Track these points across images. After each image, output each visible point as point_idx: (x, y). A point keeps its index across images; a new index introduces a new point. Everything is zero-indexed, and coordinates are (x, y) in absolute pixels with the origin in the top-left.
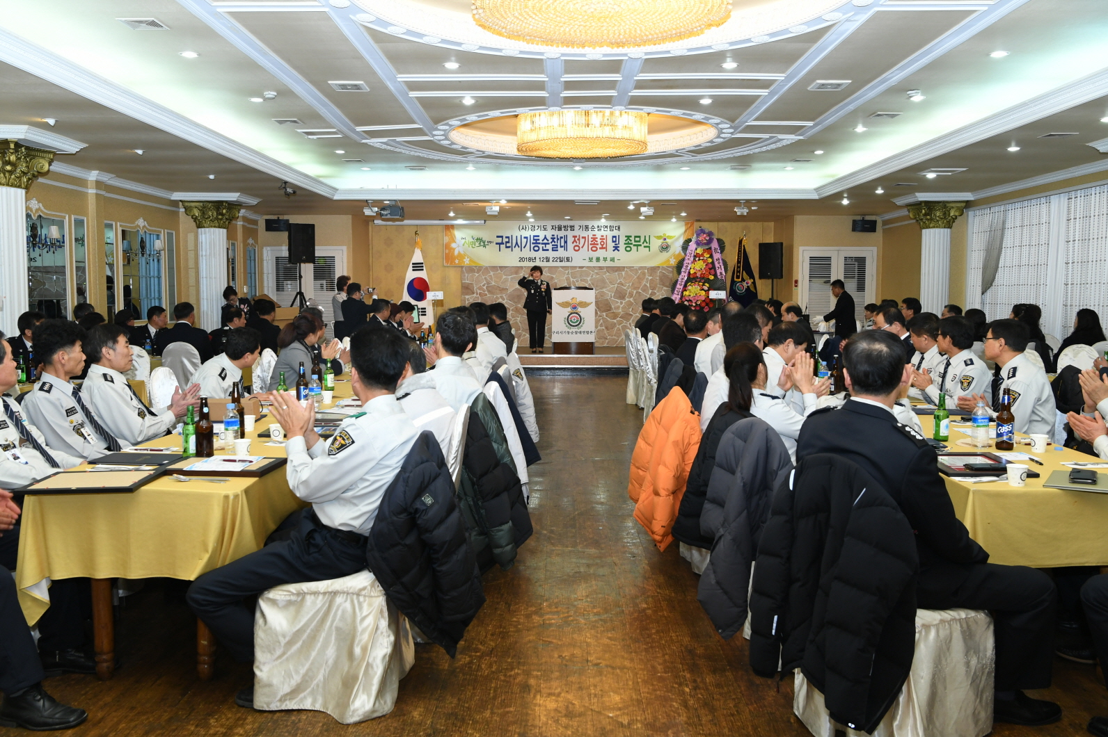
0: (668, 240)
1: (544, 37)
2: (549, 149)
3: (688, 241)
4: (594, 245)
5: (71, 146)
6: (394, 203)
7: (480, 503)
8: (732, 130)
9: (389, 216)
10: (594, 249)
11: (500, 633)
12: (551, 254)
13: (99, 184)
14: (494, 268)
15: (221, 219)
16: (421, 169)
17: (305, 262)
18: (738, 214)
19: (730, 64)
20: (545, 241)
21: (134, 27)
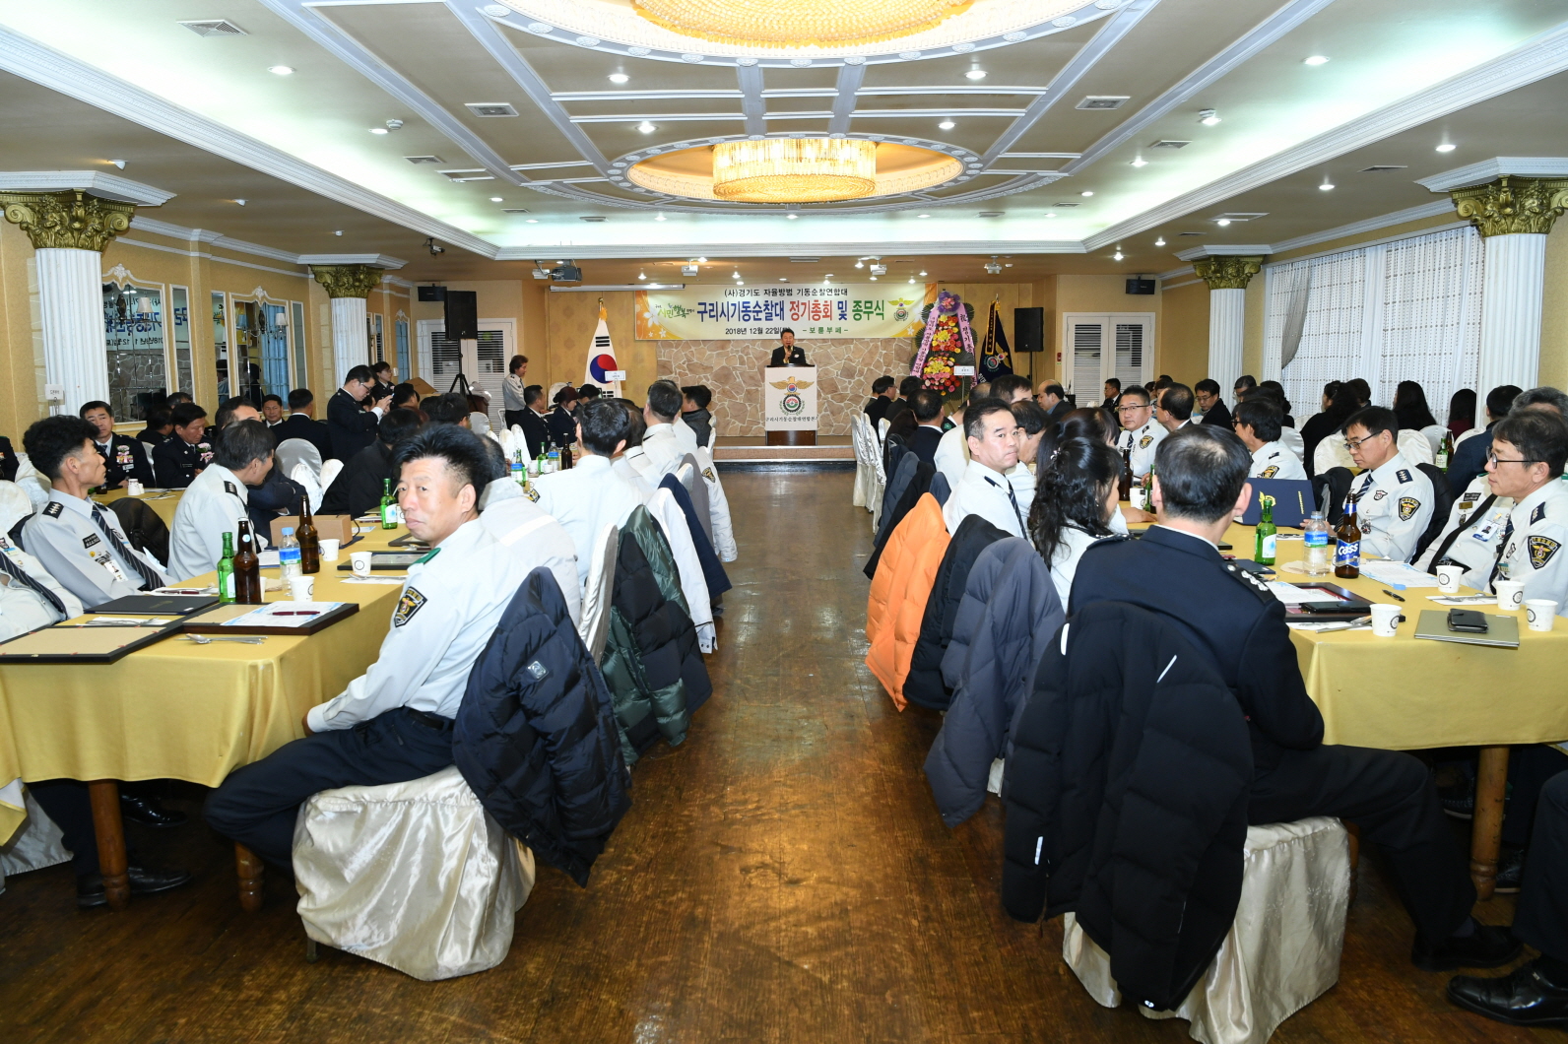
0: (905, 306)
1: (731, 32)
2: (754, 191)
3: (929, 307)
4: (816, 313)
5: (155, 197)
6: (568, 263)
7: (638, 657)
8: (980, 165)
9: (562, 280)
10: (816, 317)
11: (665, 834)
12: (764, 324)
13: (203, 246)
14: (696, 342)
15: (359, 287)
16: (600, 221)
17: (466, 337)
18: (989, 272)
19: (976, 73)
20: (757, 309)
21: (202, 34)
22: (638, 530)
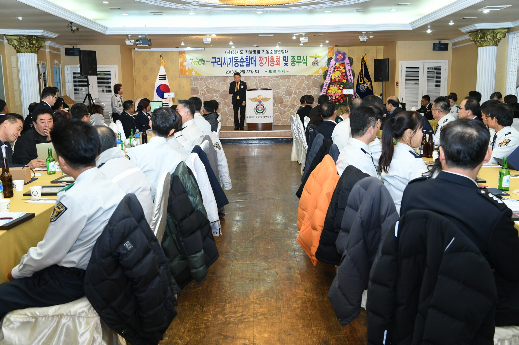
0: (318, 59)
3: (330, 59)
4: (272, 62)
6: (144, 37)
7: (181, 239)
9: (141, 45)
10: (272, 65)
11: (195, 329)
12: (246, 68)
14: (211, 78)
15: (32, 47)
16: (160, 14)
17: (91, 75)
18: (361, 40)
20: (242, 60)
22: (180, 174)
